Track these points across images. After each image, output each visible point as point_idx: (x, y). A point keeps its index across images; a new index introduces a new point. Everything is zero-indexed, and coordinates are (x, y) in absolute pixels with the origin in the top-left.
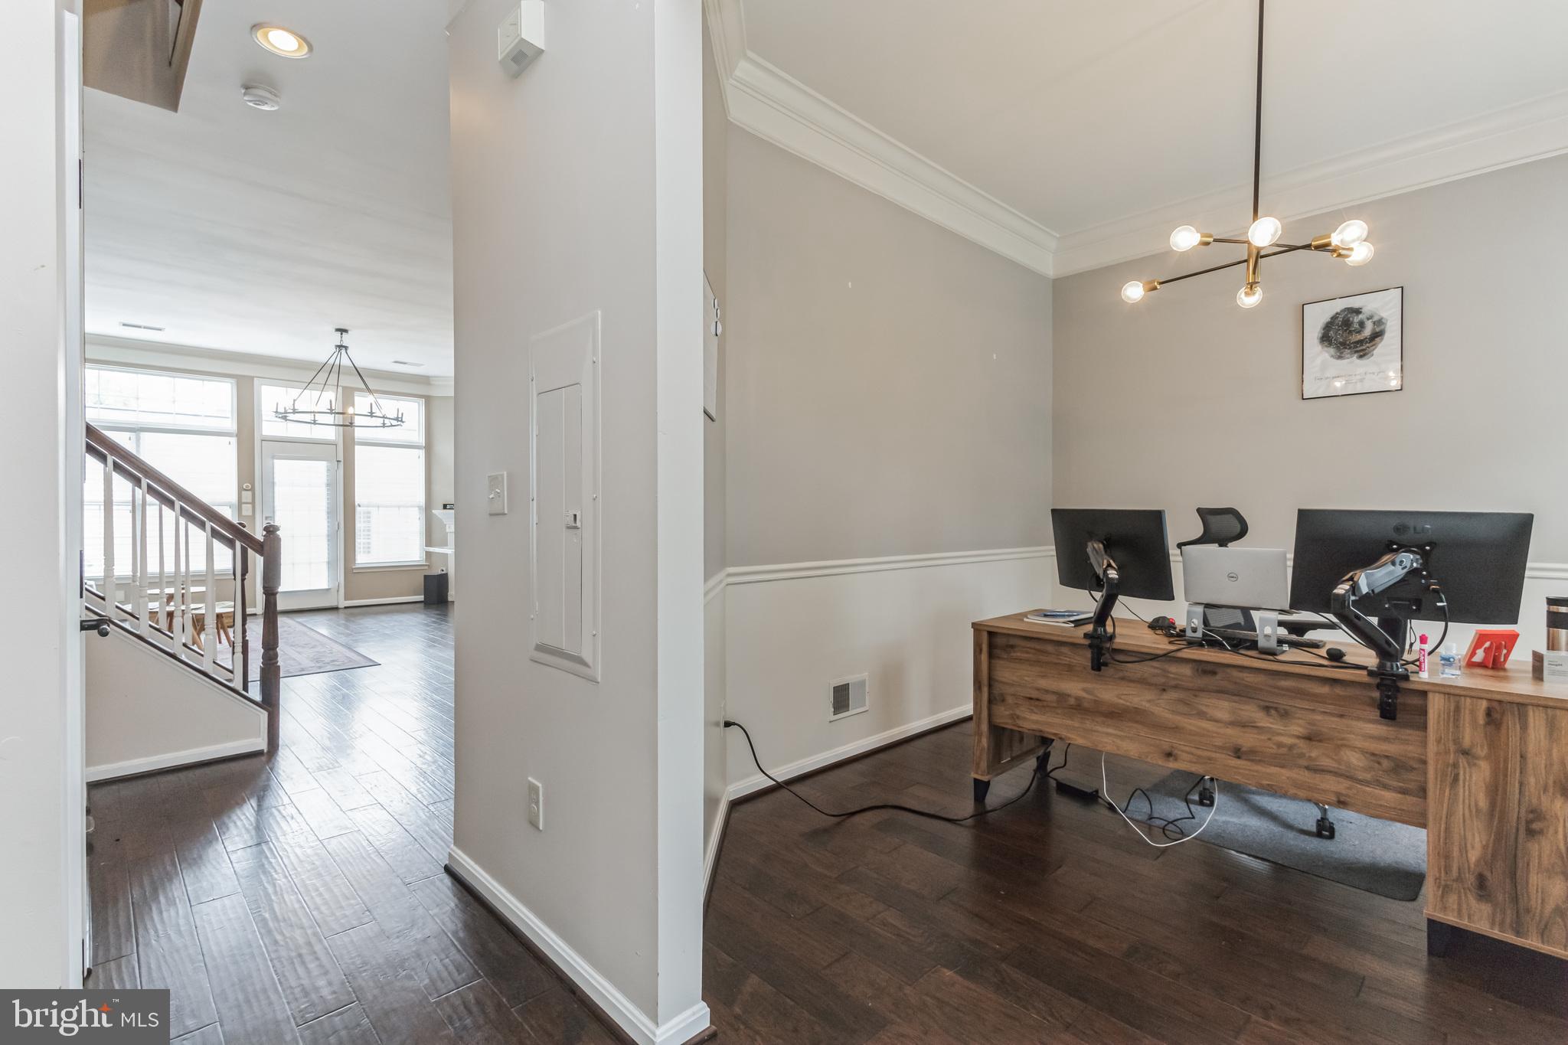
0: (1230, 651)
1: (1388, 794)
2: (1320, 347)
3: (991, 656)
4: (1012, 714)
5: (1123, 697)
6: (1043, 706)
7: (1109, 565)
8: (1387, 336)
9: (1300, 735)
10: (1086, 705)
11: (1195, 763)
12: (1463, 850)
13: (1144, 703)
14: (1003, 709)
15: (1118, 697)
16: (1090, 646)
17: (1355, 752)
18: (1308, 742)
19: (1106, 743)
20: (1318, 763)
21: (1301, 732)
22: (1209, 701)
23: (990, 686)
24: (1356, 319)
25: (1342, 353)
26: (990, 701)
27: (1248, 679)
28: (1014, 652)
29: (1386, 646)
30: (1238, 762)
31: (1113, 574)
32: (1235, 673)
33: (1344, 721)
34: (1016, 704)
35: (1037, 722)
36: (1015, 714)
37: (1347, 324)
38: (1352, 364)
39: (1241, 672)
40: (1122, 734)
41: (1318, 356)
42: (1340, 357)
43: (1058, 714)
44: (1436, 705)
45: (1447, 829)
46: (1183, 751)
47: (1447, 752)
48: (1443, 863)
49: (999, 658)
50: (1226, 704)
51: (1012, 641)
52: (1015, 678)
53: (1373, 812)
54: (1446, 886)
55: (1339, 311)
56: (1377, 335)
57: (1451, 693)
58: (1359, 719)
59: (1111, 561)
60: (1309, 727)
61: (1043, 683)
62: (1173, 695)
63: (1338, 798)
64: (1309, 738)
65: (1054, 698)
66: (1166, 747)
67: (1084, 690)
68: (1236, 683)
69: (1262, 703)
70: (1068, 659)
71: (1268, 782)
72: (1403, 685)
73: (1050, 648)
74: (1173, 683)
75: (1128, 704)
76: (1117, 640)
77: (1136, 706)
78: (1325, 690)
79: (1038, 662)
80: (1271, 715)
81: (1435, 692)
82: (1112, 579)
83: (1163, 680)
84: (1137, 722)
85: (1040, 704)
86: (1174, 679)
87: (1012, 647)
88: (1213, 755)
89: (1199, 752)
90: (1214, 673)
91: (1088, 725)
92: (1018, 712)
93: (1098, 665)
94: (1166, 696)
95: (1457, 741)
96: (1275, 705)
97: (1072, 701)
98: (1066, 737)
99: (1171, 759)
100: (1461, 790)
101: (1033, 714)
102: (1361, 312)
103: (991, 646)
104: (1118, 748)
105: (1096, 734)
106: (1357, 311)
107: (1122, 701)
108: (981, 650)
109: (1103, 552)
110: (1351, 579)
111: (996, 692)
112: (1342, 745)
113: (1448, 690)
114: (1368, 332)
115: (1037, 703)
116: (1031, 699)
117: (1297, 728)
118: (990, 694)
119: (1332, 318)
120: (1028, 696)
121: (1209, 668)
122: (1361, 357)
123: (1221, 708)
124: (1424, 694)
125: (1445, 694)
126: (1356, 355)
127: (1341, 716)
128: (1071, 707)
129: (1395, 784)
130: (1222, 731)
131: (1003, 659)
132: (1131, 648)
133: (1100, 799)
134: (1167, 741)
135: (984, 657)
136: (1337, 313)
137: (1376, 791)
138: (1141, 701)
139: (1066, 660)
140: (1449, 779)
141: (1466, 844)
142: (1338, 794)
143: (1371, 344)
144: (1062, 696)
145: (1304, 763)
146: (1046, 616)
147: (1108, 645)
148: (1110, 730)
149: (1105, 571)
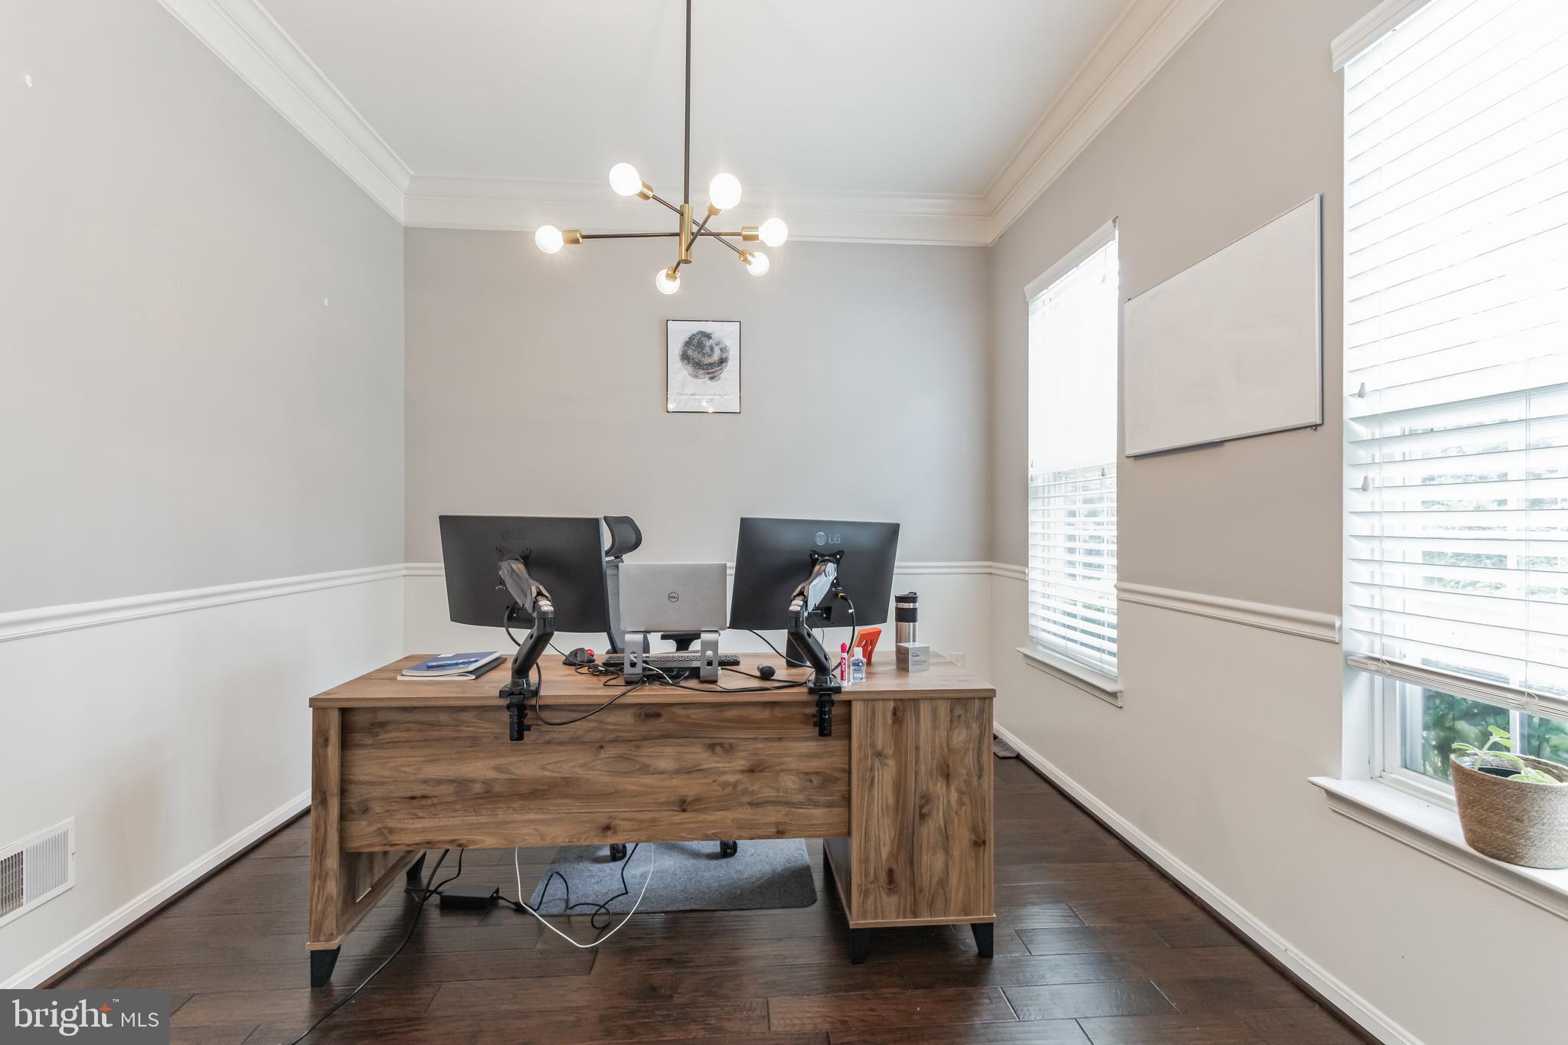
0: (671, 685)
1: (818, 811)
2: (681, 363)
3: (345, 745)
4: (380, 829)
5: (549, 767)
6: (434, 805)
7: (540, 594)
8: (730, 362)
9: (745, 768)
10: (498, 789)
11: (637, 830)
12: (878, 851)
13: (577, 770)
14: (364, 823)
15: (543, 768)
16: (508, 707)
17: (792, 775)
18: (750, 774)
19: (526, 834)
20: (760, 796)
21: (744, 766)
22: (653, 750)
23: (343, 793)
24: (708, 343)
25: (697, 373)
26: (343, 817)
27: (694, 717)
28: (387, 732)
29: (824, 660)
30: (684, 815)
31: (546, 606)
32: (680, 711)
33: (783, 744)
34: (388, 811)
35: (424, 830)
36: (386, 828)
37: (700, 346)
38: (703, 384)
39: (685, 708)
40: (549, 816)
41: (679, 371)
42: (696, 377)
43: (456, 811)
44: (858, 711)
45: (866, 834)
46: (622, 820)
47: (866, 757)
48: (863, 869)
49: (359, 746)
50: (670, 750)
51: (382, 717)
52: (387, 773)
53: (806, 833)
54: (866, 891)
55: (695, 333)
56: (722, 361)
57: (872, 699)
58: (795, 739)
59: (541, 588)
60: (752, 758)
61: (433, 771)
62: (611, 751)
63: (777, 827)
64: (751, 771)
65: (451, 788)
66: (603, 820)
67: (497, 768)
68: (681, 723)
69: (709, 741)
70: (472, 729)
71: (713, 831)
72: (836, 697)
73: (443, 717)
74: (613, 736)
75: (556, 775)
76: (543, 692)
77: (567, 775)
78: (766, 714)
79: (427, 742)
80: (716, 753)
81: (857, 700)
82: (546, 613)
83: (599, 735)
84: (567, 796)
85: (429, 802)
86: (612, 731)
87: (382, 725)
88: (657, 815)
89: (641, 816)
90: (658, 715)
91: (502, 816)
92: (391, 823)
93: (519, 732)
94: (603, 754)
95: (873, 745)
96: (721, 741)
97: (478, 788)
98: (468, 841)
99: (609, 833)
100: (876, 792)
101: (416, 821)
102: (711, 338)
103: (346, 729)
104: (542, 837)
105: (513, 825)
106: (708, 336)
107: (547, 773)
108: (326, 740)
109: (527, 576)
110: (801, 593)
111: (353, 800)
112: (781, 771)
113: (866, 697)
114: (716, 357)
115: (423, 802)
116: (413, 798)
117: (740, 762)
118: (342, 804)
119: (690, 338)
120: (410, 794)
121: (654, 710)
122: (712, 378)
123: (665, 757)
124: (849, 703)
125: (864, 700)
126: (708, 376)
127: (780, 739)
128: (477, 797)
129: (823, 799)
130: (667, 783)
131: (365, 746)
132: (562, 701)
133: (501, 901)
134: (602, 813)
135: (333, 751)
136: (694, 335)
137: (810, 811)
138: (574, 766)
139: (467, 731)
140: (868, 784)
141: (880, 843)
142: (777, 824)
143: (720, 368)
144: (462, 784)
145: (746, 799)
146: (429, 668)
147: (533, 702)
148: (532, 816)
149: (535, 602)
